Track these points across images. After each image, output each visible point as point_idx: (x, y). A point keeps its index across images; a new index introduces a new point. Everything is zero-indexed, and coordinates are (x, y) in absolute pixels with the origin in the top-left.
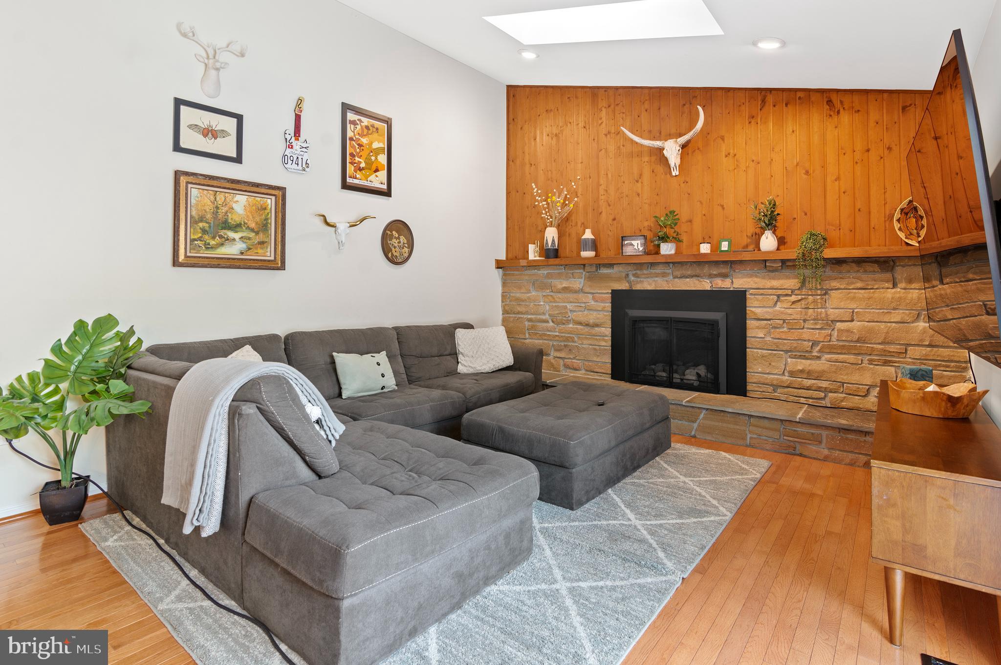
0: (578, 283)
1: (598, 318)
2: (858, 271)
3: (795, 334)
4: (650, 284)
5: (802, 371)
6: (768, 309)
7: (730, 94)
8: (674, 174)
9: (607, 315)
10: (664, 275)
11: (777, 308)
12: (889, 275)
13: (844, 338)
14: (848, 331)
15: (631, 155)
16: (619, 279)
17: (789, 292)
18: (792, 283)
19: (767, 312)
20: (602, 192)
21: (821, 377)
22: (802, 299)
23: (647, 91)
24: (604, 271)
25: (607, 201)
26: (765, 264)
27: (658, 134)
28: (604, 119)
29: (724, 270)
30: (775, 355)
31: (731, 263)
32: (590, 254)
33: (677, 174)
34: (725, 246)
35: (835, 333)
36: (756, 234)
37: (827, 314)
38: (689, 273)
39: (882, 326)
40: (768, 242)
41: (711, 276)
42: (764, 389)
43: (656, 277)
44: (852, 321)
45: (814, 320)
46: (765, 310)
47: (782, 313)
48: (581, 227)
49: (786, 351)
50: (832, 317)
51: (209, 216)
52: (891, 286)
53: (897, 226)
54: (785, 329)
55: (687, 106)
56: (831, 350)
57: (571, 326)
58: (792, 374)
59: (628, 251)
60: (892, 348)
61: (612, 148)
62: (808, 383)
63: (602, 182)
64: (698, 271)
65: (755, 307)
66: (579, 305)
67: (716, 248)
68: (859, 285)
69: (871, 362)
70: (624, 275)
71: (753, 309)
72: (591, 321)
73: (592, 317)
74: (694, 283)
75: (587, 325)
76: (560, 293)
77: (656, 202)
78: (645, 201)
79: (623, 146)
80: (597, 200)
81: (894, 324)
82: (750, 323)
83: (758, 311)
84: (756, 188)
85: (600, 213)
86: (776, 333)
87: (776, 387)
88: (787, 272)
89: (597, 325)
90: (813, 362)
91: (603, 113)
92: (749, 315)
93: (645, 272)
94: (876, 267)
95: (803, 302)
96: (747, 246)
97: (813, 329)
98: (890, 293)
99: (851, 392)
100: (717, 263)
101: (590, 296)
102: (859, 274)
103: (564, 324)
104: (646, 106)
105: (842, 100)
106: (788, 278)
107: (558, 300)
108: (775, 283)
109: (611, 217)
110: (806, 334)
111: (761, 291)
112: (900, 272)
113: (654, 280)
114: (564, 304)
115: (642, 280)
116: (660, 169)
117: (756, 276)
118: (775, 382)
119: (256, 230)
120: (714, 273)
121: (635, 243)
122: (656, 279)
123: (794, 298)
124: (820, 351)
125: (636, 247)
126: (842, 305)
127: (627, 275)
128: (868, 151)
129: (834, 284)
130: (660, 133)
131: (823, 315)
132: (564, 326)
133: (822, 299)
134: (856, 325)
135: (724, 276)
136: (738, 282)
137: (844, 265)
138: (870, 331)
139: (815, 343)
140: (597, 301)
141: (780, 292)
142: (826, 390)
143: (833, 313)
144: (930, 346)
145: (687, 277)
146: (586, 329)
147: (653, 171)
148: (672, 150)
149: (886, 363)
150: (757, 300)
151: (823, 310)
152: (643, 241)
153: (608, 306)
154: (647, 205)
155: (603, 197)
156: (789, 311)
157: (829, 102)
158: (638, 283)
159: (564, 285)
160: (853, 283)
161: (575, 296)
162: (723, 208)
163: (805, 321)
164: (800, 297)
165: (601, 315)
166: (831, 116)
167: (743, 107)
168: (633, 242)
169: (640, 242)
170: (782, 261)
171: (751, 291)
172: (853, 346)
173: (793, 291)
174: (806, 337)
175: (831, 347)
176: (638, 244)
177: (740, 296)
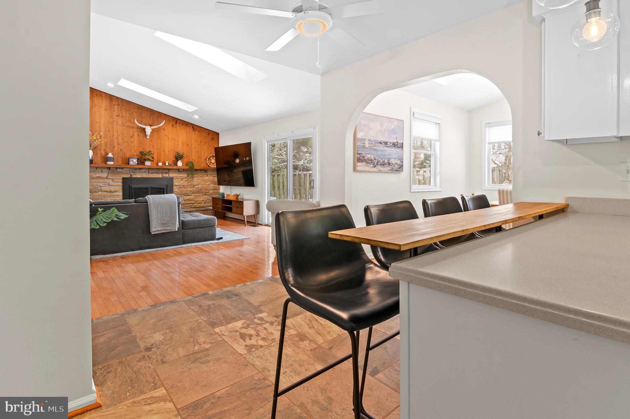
0: (105, 175)
1: (116, 189)
3: (186, 189)
4: (139, 176)
5: (188, 199)
6: (179, 183)
7: (167, 116)
8: (147, 138)
9: (120, 187)
10: (145, 172)
11: (181, 182)
12: (206, 174)
14: (198, 188)
15: (129, 127)
16: (126, 174)
17: (184, 178)
18: (185, 175)
20: (115, 138)
21: (192, 200)
23: (136, 105)
24: (119, 170)
25: (118, 142)
26: (179, 170)
27: (141, 122)
28: (116, 109)
29: (167, 171)
31: (169, 169)
32: (112, 163)
33: (149, 138)
34: (167, 164)
35: (195, 188)
38: (155, 172)
39: (205, 186)
40: (180, 164)
41: (162, 173)
43: (142, 173)
45: (191, 185)
46: (178, 183)
47: (182, 184)
48: (103, 151)
49: (183, 194)
50: (194, 184)
52: (207, 176)
53: (207, 162)
54: (183, 188)
55: (152, 115)
56: (194, 193)
57: (100, 193)
58: (185, 200)
59: (131, 163)
60: (207, 191)
61: (120, 122)
62: (189, 202)
63: (115, 134)
64: (158, 171)
65: (176, 182)
66: (105, 184)
67: (164, 164)
68: (200, 176)
69: (203, 195)
70: (129, 172)
71: (175, 183)
72: (113, 190)
73: (113, 189)
74: (157, 175)
75: (111, 192)
76: (94, 179)
77: (140, 146)
78: (136, 145)
79: (125, 122)
80: (112, 141)
81: (207, 185)
82: (174, 187)
84: (174, 147)
85: (114, 147)
86: (181, 189)
88: (184, 172)
89: (115, 192)
90: (190, 196)
91: (116, 107)
92: (174, 185)
93: (138, 171)
94: (204, 172)
96: (171, 164)
98: (207, 178)
99: (198, 203)
100: (164, 169)
101: (111, 180)
102: (200, 173)
103: (96, 192)
104: (136, 110)
106: (184, 174)
107: (93, 182)
108: (181, 175)
109: (120, 149)
110: (189, 189)
111: (177, 178)
112: (209, 173)
114: (97, 184)
115: (136, 174)
116: (141, 135)
117: (176, 173)
120: (164, 172)
122: (142, 174)
123: (185, 179)
124: (192, 193)
125: (134, 162)
126: (197, 181)
127: (130, 172)
128: (201, 142)
129: (195, 176)
130: (142, 122)
132: (96, 193)
133: (192, 179)
134: (200, 186)
135: (166, 173)
136: (172, 175)
137: (197, 171)
138: (203, 187)
139: (191, 191)
140: (115, 182)
141: (182, 178)
142: (193, 204)
143: (195, 183)
144: (214, 190)
145: (154, 173)
146: (109, 194)
147: (138, 135)
148: (149, 130)
149: (206, 195)
150: (176, 180)
151: (192, 182)
153: (121, 184)
154: (136, 147)
155: (115, 140)
156: (185, 183)
158: (134, 175)
159: (97, 176)
161: (103, 180)
162: (164, 152)
163: (188, 185)
164: (187, 179)
165: (117, 188)
166: (193, 131)
167: (170, 122)
168: (133, 160)
169: (136, 160)
170: (183, 169)
171: (174, 178)
172: (199, 192)
173: (185, 177)
174: (188, 190)
175: (194, 192)
176: (135, 161)
177: (172, 179)
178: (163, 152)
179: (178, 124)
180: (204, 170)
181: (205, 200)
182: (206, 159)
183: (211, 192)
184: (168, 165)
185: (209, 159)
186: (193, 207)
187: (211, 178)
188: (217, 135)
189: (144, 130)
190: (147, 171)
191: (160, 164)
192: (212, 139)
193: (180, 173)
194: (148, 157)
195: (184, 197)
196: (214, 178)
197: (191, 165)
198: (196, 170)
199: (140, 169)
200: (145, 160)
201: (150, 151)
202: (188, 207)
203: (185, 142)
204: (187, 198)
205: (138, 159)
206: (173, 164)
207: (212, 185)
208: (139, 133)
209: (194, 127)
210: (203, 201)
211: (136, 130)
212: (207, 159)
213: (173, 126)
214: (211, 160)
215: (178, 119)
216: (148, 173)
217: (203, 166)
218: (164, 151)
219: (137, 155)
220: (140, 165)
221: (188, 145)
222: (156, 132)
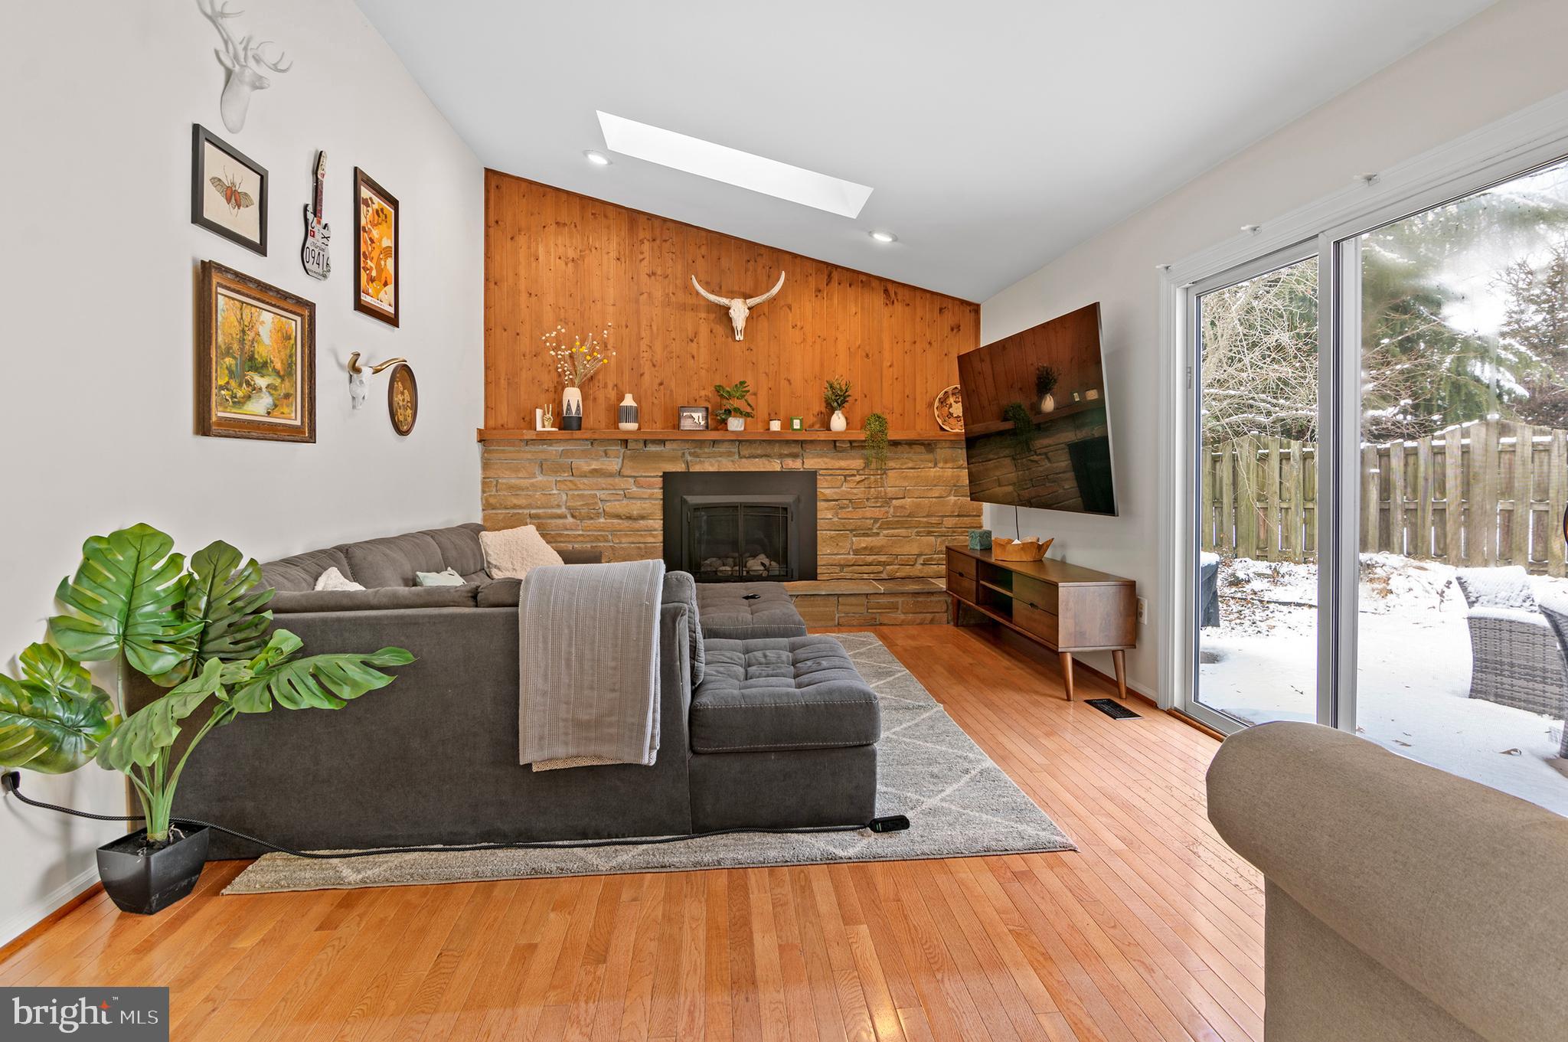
0: (614, 464)
1: (644, 509)
2: (909, 453)
3: (860, 513)
4: (712, 465)
5: (865, 548)
6: (836, 490)
7: (798, 261)
8: (737, 338)
9: (655, 505)
10: (730, 454)
11: (844, 488)
12: (930, 456)
13: (898, 514)
14: (902, 507)
15: (683, 307)
16: (673, 459)
17: (855, 472)
18: (858, 463)
19: (835, 493)
20: (644, 347)
21: (881, 551)
22: (866, 478)
23: (704, 234)
24: (652, 448)
25: (651, 360)
26: (835, 445)
27: (717, 289)
28: (646, 254)
29: (796, 449)
30: (842, 535)
31: (802, 443)
32: (632, 426)
33: (742, 339)
34: (797, 424)
35: (892, 510)
36: (821, 413)
37: (885, 492)
38: (759, 452)
39: (926, 501)
40: (838, 422)
41: (781, 456)
42: (832, 571)
43: (720, 456)
44: (904, 498)
45: (875, 498)
46: (833, 490)
47: (848, 493)
48: (613, 389)
49: (851, 531)
50: (889, 495)
51: (236, 346)
52: (933, 466)
53: (936, 413)
54: (850, 509)
55: (752, 263)
56: (888, 525)
57: (602, 520)
58: (856, 552)
59: (686, 424)
60: (934, 520)
61: (658, 294)
62: (870, 559)
63: (643, 334)
64: (769, 450)
65: (825, 489)
66: (614, 492)
67: (787, 424)
68: (910, 464)
69: (918, 534)
70: (680, 453)
71: (822, 491)
72: (635, 512)
73: (635, 508)
74: (764, 464)
75: (629, 518)
76: (586, 476)
77: (714, 369)
78: (702, 366)
79: (673, 294)
80: (636, 358)
81: (934, 499)
82: (821, 505)
83: (827, 491)
84: (822, 365)
85: (642, 375)
86: (842, 514)
87: (842, 566)
88: (853, 453)
89: (643, 518)
90: (874, 539)
91: (646, 246)
92: (820, 496)
93: (706, 450)
94: (922, 449)
95: (866, 482)
96: (813, 425)
97: (874, 507)
98: (933, 472)
99: (903, 563)
100: (788, 442)
101: (631, 480)
102: (909, 455)
103: (592, 518)
104: (703, 250)
105: (896, 291)
106: (854, 458)
107: (582, 487)
108: (843, 464)
109: (658, 381)
110: (869, 512)
111: (830, 472)
112: (941, 453)
113: (718, 461)
114: (593, 492)
115: (702, 459)
116: (720, 330)
117: (826, 457)
118: (842, 562)
119: (282, 373)
120: (786, 452)
121: (695, 415)
122: (720, 459)
123: (858, 478)
124: (879, 528)
125: (696, 420)
126: (897, 483)
127: (684, 453)
128: (915, 342)
129: (891, 464)
130: (720, 288)
131: (883, 494)
132: (592, 521)
133: (881, 478)
134: (908, 501)
135: (795, 456)
136: (811, 463)
137: (899, 447)
138: (918, 505)
139: (876, 520)
140: (642, 487)
141: (847, 472)
142: (885, 564)
143: (890, 491)
144: (958, 516)
145: (756, 457)
146: (626, 524)
147: (711, 331)
148: (739, 311)
149: (929, 533)
150: (826, 481)
151: (883, 489)
152: (704, 413)
153: (658, 493)
154: (704, 371)
155: (645, 354)
156: (855, 491)
157: (886, 291)
158: (696, 463)
159: (593, 467)
160: (906, 463)
161: (610, 480)
162: (790, 384)
163: (868, 499)
164: (863, 477)
165: (647, 505)
166: (887, 304)
167: (810, 278)
168: (693, 414)
169: (700, 415)
170: (851, 442)
171: (821, 472)
172: (904, 521)
173: (858, 471)
174: (868, 515)
175: (888, 523)
176: (698, 417)
177: (812, 476)
178: (788, 383)
179: (834, 284)
180: (922, 444)
181: (927, 551)
182: (931, 405)
183: (949, 522)
184: (798, 427)
185: (943, 401)
186: (884, 576)
187: (949, 472)
188: (973, 314)
189: (724, 312)
190: (734, 450)
191: (775, 426)
192: (952, 329)
193: (840, 454)
194: (736, 403)
195: (854, 539)
196: (961, 474)
197: (875, 426)
198: (895, 444)
199: (714, 442)
200: (728, 412)
201: (742, 383)
202: (865, 576)
203: (859, 347)
204: (864, 542)
205: (707, 409)
206: (817, 427)
207: (952, 498)
208: (712, 324)
209: (889, 289)
210: (919, 555)
211: (703, 315)
212: (936, 404)
213: (820, 291)
214: (951, 406)
215: (837, 267)
216: (737, 457)
217: (921, 429)
218: (789, 381)
219: (708, 400)
220: (716, 429)
221: (867, 355)
222: (762, 316)
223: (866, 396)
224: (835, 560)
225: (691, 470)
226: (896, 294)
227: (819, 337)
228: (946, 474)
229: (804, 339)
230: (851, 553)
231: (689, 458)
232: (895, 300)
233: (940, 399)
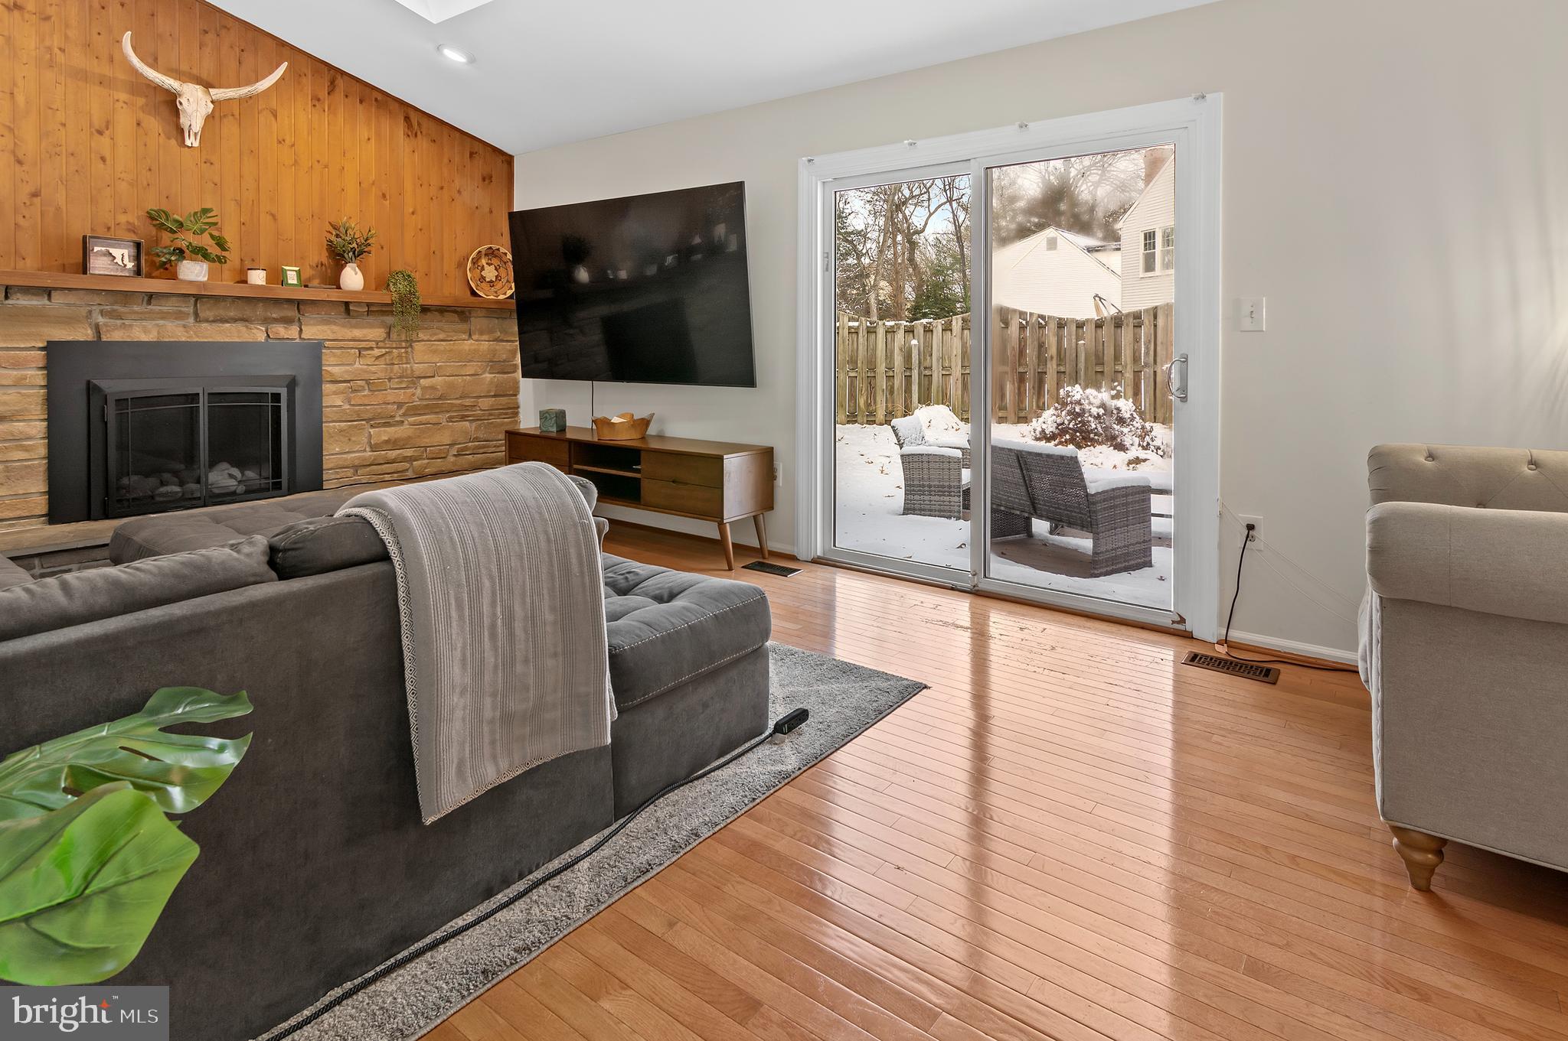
1: (13, 403)
2: (441, 321)
3: (379, 397)
4: (146, 331)
5: (387, 442)
6: (348, 368)
8: (188, 143)
10: (179, 316)
11: (357, 365)
12: (465, 326)
13: (427, 397)
14: (431, 388)
17: (373, 344)
18: (378, 333)
19: (346, 371)
21: (406, 444)
22: (387, 353)
26: (347, 308)
29: (291, 312)
30: (356, 426)
31: (299, 304)
33: (196, 144)
34: (292, 278)
35: (419, 392)
36: (322, 265)
37: (412, 370)
38: (232, 314)
39: (460, 379)
40: (352, 278)
41: (266, 321)
42: (342, 475)
43: (162, 318)
44: (433, 377)
45: (400, 377)
46: (343, 368)
47: (365, 371)
49: (368, 420)
50: (417, 374)
52: (467, 338)
53: (469, 274)
54: (366, 393)
56: (414, 411)
58: (374, 448)
59: (98, 265)
60: (468, 402)
62: (392, 454)
64: (248, 312)
65: (332, 366)
67: (276, 276)
68: (442, 336)
69: (450, 419)
70: (85, 311)
71: (329, 369)
74: (239, 331)
77: (145, 183)
78: (122, 176)
81: (468, 377)
82: (327, 388)
83: (336, 370)
84: (322, 199)
86: (357, 399)
87: (356, 468)
88: (371, 319)
90: (397, 428)
92: (326, 377)
93: (136, 308)
94: (455, 317)
95: (387, 357)
96: (310, 279)
97: (396, 389)
98: (468, 345)
99: (434, 456)
100: (277, 302)
102: (441, 324)
105: (420, 121)
106: (371, 326)
108: (357, 333)
110: (391, 396)
111: (341, 344)
112: (473, 323)
113: (157, 325)
115: (127, 322)
116: (154, 124)
117: (335, 324)
118: (357, 462)
120: (274, 316)
121: (117, 252)
122: (161, 322)
123: (377, 352)
124: (404, 415)
125: (118, 260)
126: (426, 358)
127: (91, 311)
128: (442, 188)
129: (418, 335)
131: (409, 372)
133: (406, 352)
134: (438, 380)
135: (287, 321)
136: (313, 331)
137: (429, 314)
138: (451, 386)
139: (400, 405)
141: (363, 345)
142: (410, 459)
143: (419, 368)
144: (495, 396)
145: (227, 321)
147: (138, 124)
148: (195, 104)
149: (463, 418)
150: (334, 355)
151: (408, 366)
152: (133, 251)
154: (124, 184)
156: (373, 369)
157: (407, 119)
158: (116, 328)
160: (435, 334)
162: (275, 219)
163: (390, 379)
164: (384, 351)
166: (408, 136)
167: (305, 80)
168: (112, 250)
169: (126, 252)
170: (369, 305)
171: (327, 344)
172: (435, 405)
173: (377, 342)
174: (391, 399)
175: (415, 408)
176: (123, 255)
177: (315, 350)
178: (269, 217)
179: (339, 95)
180: (455, 312)
181: (461, 440)
182: (461, 265)
183: (485, 403)
184: (295, 282)
185: (475, 262)
186: (410, 474)
187: (485, 346)
188: (505, 166)
190: (191, 310)
191: (258, 278)
192: (484, 179)
193: (354, 321)
194: (185, 239)
195: (372, 431)
196: (497, 347)
197: (402, 286)
198: (425, 309)
199: (151, 297)
200: (180, 253)
201: (205, 211)
203: (373, 184)
204: (384, 434)
205: (138, 245)
206: (316, 282)
207: (488, 376)
208: (141, 115)
209: (411, 117)
210: (451, 445)
211: (123, 96)
212: (469, 265)
213: (319, 100)
214: (483, 269)
215: (342, 72)
216: (191, 320)
217: (451, 291)
218: (273, 216)
219: (132, 229)
220: (149, 276)
221: (384, 196)
222: (231, 118)
223: (382, 248)
224: (346, 459)
225: (104, 339)
226: (419, 124)
227: (318, 161)
228: (482, 347)
229: (296, 161)
230: (368, 449)
231: (101, 320)
232: (419, 133)
233: (473, 259)
